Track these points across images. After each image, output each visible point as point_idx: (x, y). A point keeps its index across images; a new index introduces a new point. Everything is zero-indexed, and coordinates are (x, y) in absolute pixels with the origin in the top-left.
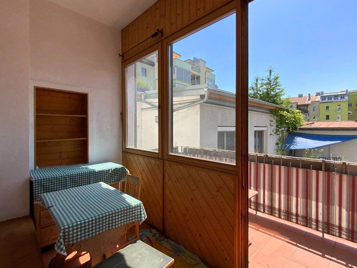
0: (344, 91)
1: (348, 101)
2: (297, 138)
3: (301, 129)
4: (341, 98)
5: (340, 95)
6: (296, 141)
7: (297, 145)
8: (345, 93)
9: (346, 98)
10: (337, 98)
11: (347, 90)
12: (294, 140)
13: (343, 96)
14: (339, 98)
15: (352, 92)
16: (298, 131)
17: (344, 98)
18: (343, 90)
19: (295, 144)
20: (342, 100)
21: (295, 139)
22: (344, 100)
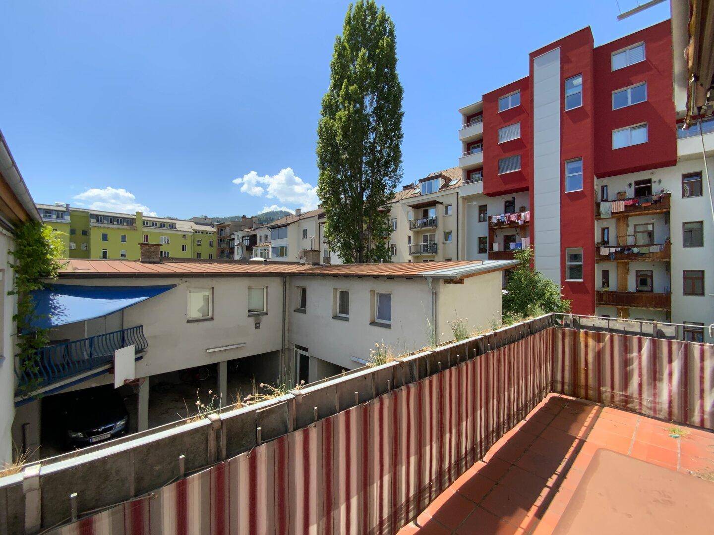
0: (62, 206)
1: (70, 224)
2: (56, 297)
3: (62, 276)
4: (58, 217)
5: (56, 211)
6: (58, 305)
7: (63, 313)
8: (64, 209)
9: (67, 218)
10: (50, 216)
11: (68, 206)
12: (50, 302)
13: (62, 214)
14: (54, 217)
15: (75, 209)
16: (56, 281)
17: (62, 217)
18: (60, 203)
19: (59, 312)
20: (59, 221)
21: (52, 300)
22: (64, 221)
